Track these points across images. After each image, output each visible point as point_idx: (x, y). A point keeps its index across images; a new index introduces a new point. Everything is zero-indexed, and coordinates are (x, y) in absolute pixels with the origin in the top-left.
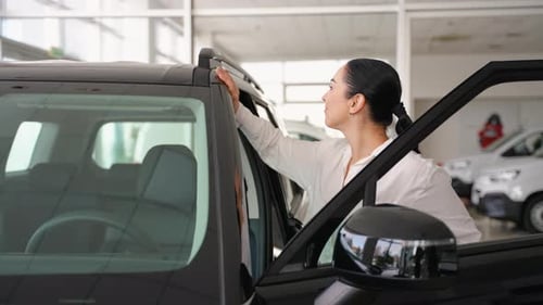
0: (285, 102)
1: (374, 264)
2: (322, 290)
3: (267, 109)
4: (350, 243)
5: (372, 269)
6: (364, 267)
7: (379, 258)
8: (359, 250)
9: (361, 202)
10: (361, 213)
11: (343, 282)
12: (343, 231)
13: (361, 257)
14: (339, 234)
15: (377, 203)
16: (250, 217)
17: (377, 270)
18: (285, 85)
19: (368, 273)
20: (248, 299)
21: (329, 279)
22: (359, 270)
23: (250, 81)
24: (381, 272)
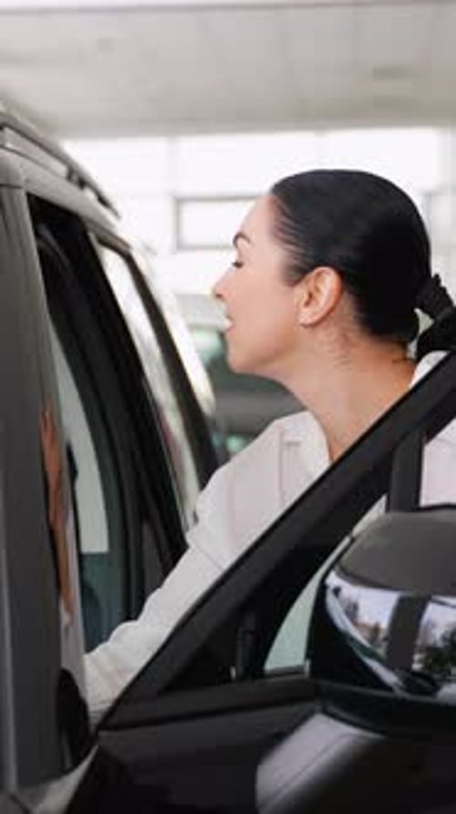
0: (180, 246)
1: (417, 667)
2: (277, 738)
3: (129, 261)
4: (352, 611)
5: (411, 680)
6: (389, 677)
7: (432, 651)
8: (376, 630)
9: (383, 500)
10: (382, 529)
11: (333, 716)
12: (334, 580)
13: (381, 651)
14: (323, 588)
15: (424, 502)
16: (86, 549)
17: (425, 683)
18: (179, 202)
19: (399, 693)
20: (76, 763)
21: (295, 708)
22: (377, 682)
23: (83, 183)
24: (436, 687)
